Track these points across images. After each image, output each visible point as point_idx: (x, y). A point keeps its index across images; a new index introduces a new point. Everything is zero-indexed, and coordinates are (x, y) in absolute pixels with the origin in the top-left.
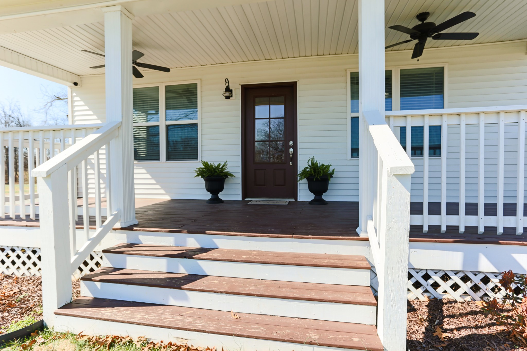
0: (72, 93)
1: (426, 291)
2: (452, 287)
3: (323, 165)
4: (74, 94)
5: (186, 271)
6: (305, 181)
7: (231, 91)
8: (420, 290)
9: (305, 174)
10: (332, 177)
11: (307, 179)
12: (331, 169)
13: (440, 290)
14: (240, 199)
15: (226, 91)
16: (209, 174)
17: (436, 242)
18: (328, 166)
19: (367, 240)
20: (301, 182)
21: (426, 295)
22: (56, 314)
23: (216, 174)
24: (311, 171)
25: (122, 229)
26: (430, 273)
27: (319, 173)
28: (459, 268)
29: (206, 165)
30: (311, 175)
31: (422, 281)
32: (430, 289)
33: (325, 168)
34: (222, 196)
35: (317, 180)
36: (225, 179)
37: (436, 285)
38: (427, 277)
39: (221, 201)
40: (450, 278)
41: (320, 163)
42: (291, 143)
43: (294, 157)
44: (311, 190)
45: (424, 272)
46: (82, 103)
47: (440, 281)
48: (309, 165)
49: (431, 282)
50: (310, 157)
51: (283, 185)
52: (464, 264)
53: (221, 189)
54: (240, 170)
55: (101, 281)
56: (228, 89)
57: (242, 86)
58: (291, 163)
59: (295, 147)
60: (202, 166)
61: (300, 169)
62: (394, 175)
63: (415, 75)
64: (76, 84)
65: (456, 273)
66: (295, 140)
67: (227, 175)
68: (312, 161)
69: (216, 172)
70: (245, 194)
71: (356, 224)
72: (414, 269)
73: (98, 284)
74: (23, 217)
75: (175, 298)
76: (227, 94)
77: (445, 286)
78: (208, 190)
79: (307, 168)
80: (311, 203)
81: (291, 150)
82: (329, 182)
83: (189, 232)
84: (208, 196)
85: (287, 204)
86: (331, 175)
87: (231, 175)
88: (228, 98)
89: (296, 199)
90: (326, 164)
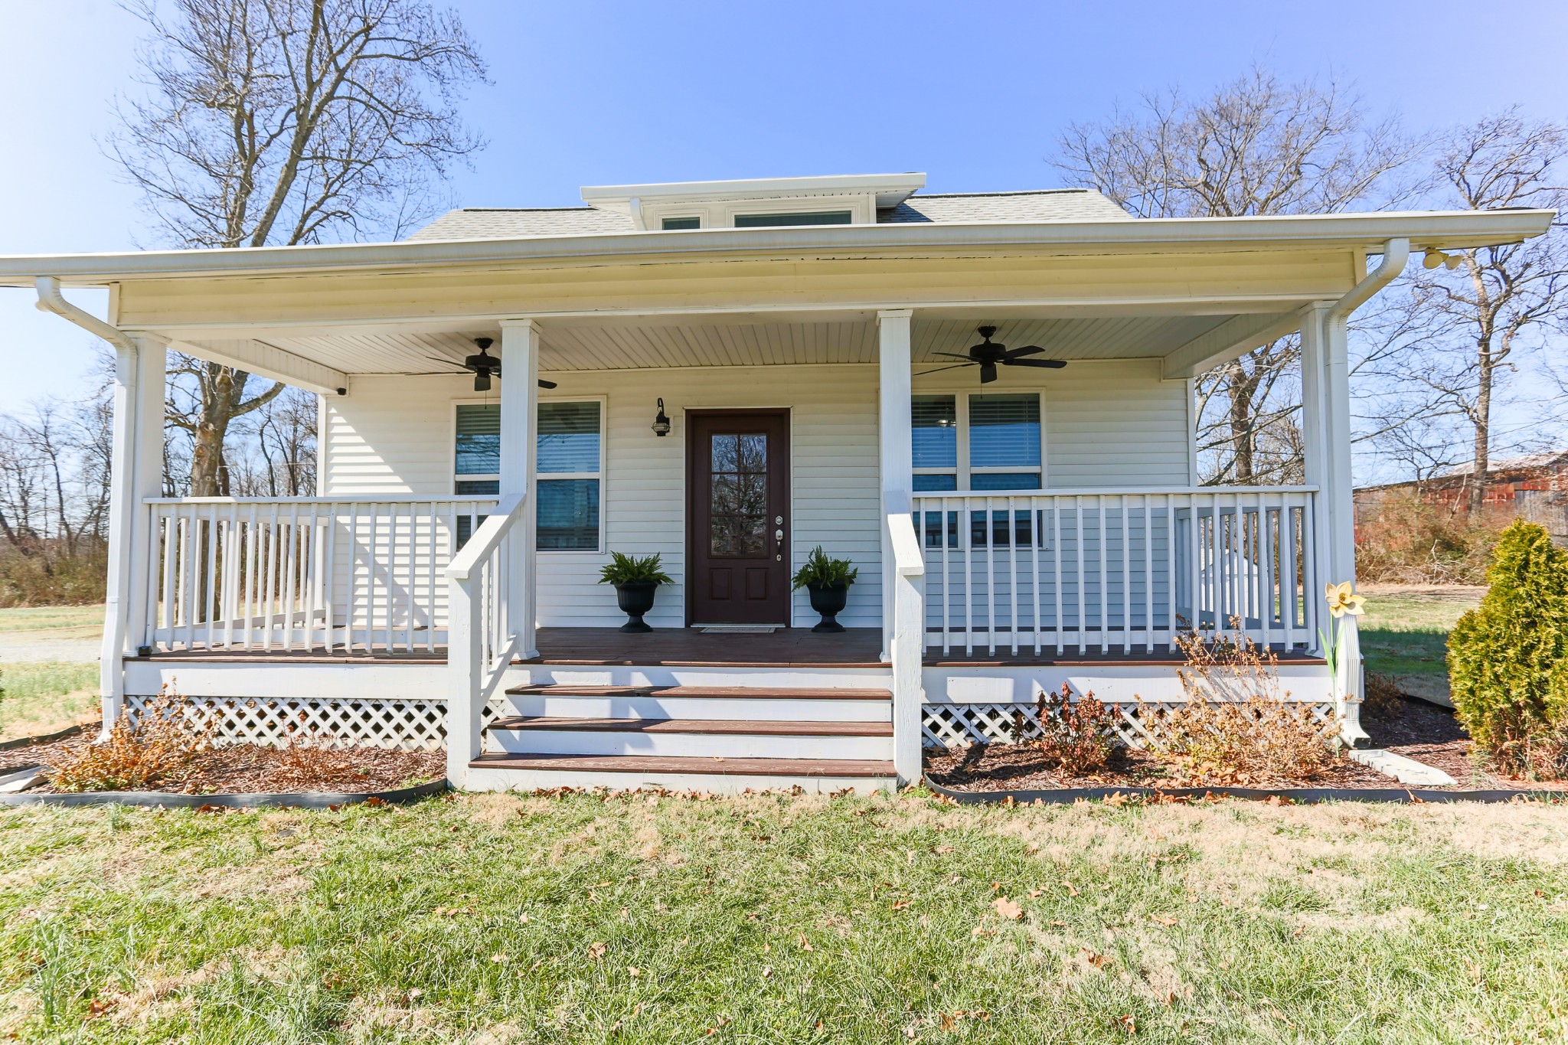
0: (327, 409)
1: (970, 735)
2: (1001, 727)
3: (837, 562)
4: (333, 411)
5: (639, 714)
6: (804, 590)
7: (667, 421)
8: (962, 734)
9: (803, 576)
10: (852, 582)
11: (809, 586)
12: (851, 569)
13: (987, 732)
14: (681, 624)
15: (658, 422)
16: (629, 576)
17: (979, 665)
18: (846, 564)
19: (889, 666)
20: (798, 591)
21: (970, 739)
22: (471, 766)
23: (641, 577)
24: (815, 572)
25: (522, 662)
26: (974, 709)
27: (829, 575)
28: (1008, 698)
29: (620, 559)
30: (815, 579)
31: (964, 721)
32: (975, 731)
33: (842, 566)
34: (648, 619)
35: (826, 587)
36: (656, 586)
37: (981, 726)
38: (970, 715)
39: (648, 629)
40: (999, 715)
41: (831, 558)
42: (779, 520)
43: (785, 547)
44: (816, 606)
45: (967, 709)
46: (350, 429)
47: (986, 720)
48: (811, 561)
49: (975, 721)
50: (814, 546)
51: (764, 599)
52: (1015, 693)
53: (648, 606)
54: (682, 570)
55: (520, 728)
56: (662, 419)
57: (687, 411)
58: (779, 558)
59: (786, 527)
60: (614, 562)
61: (796, 569)
62: (906, 576)
63: (995, 403)
64: (342, 391)
65: (1006, 706)
66: (786, 514)
67: (661, 579)
68: (818, 553)
69: (642, 573)
70: (692, 617)
71: (880, 649)
72: (953, 704)
73: (516, 734)
74: (329, 648)
75: (634, 745)
76: (661, 427)
77: (993, 726)
78: (624, 608)
79: (808, 566)
80: (816, 629)
81: (779, 533)
82: (848, 592)
83: (634, 664)
84: (622, 619)
85: (772, 631)
86: (851, 579)
87: (667, 579)
88: (661, 434)
89: (788, 623)
90: (842, 560)
